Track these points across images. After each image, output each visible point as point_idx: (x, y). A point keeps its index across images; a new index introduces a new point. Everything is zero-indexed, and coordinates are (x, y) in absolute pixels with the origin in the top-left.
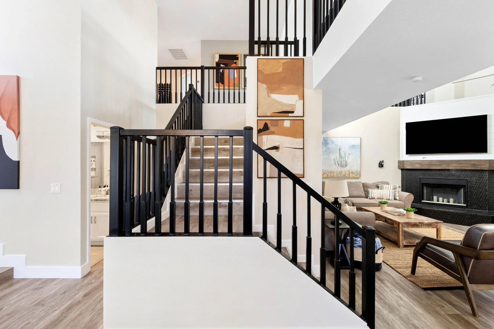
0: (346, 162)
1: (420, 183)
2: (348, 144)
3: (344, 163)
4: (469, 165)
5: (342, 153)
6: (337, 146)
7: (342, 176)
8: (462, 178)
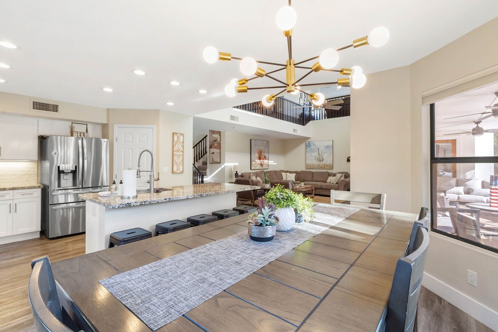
0: (323, 158)
2: (324, 145)
5: (320, 152)
6: (317, 147)
7: (320, 167)
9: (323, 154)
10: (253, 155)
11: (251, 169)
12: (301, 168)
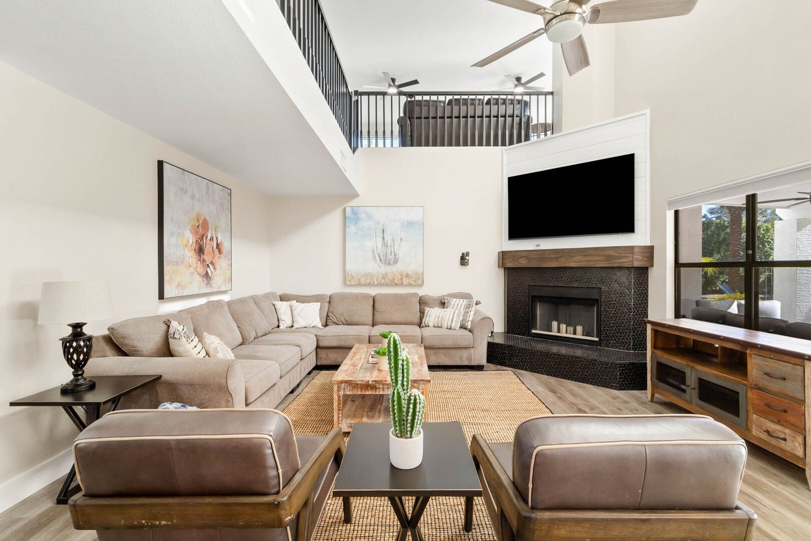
0: (395, 255)
1: (529, 296)
2: (400, 221)
3: (392, 257)
4: (601, 258)
5: (388, 238)
6: (378, 223)
7: (388, 281)
8: (592, 285)
9: (396, 244)
10: (172, 234)
11: (161, 296)
12: (333, 286)
